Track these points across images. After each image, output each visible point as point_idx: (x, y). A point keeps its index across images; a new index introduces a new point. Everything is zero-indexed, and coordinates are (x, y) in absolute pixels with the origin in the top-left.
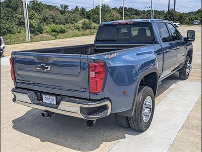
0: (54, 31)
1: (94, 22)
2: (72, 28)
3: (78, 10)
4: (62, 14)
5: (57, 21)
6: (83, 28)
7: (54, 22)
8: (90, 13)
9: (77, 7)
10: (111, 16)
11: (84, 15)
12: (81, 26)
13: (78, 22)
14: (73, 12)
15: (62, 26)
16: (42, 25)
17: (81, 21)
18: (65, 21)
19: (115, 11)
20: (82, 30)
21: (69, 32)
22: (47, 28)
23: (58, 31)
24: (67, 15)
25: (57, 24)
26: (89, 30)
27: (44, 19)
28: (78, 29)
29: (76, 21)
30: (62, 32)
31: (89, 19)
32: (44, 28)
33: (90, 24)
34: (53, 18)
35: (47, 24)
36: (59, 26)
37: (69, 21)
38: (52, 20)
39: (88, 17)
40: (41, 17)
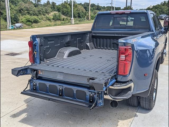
0: (29, 21)
1: (63, 14)
2: (44, 19)
3: (49, 4)
4: (35, 6)
5: (31, 12)
6: (53, 19)
7: (29, 13)
8: (60, 7)
9: (48, 2)
10: (77, 10)
11: (54, 8)
12: (52, 17)
13: (50, 14)
14: (45, 5)
15: (36, 17)
16: (18, 16)
17: (52, 13)
18: (38, 13)
19: (80, 6)
20: (53, 21)
21: (42, 23)
22: (22, 18)
23: (32, 21)
24: (40, 8)
25: (31, 15)
26: (59, 21)
27: (20, 10)
28: (49, 20)
29: (48, 13)
30: (36, 22)
31: (59, 12)
32: (20, 19)
33: (59, 16)
34: (27, 10)
35: (22, 15)
36: (33, 16)
37: (41, 13)
38: (26, 12)
39: (59, 10)
40: (17, 8)
